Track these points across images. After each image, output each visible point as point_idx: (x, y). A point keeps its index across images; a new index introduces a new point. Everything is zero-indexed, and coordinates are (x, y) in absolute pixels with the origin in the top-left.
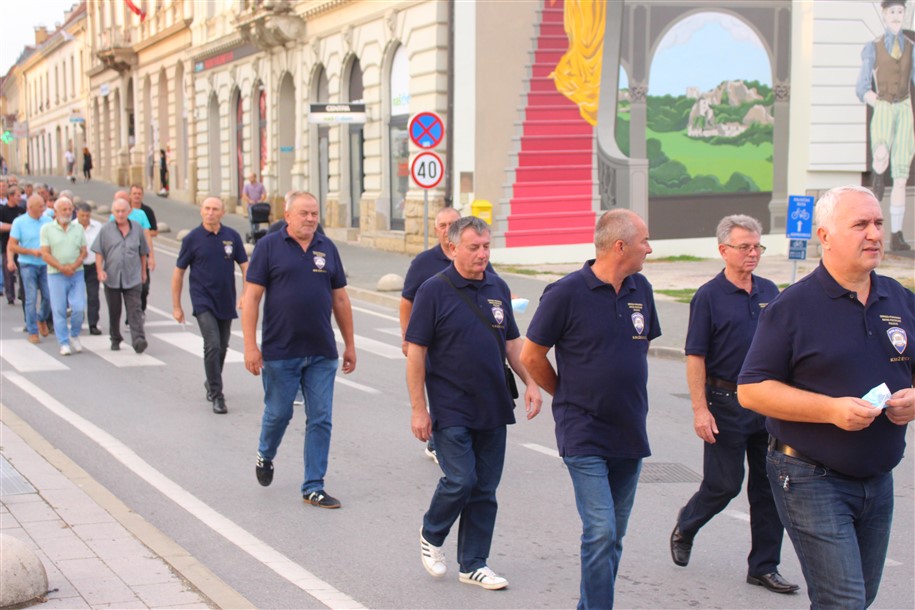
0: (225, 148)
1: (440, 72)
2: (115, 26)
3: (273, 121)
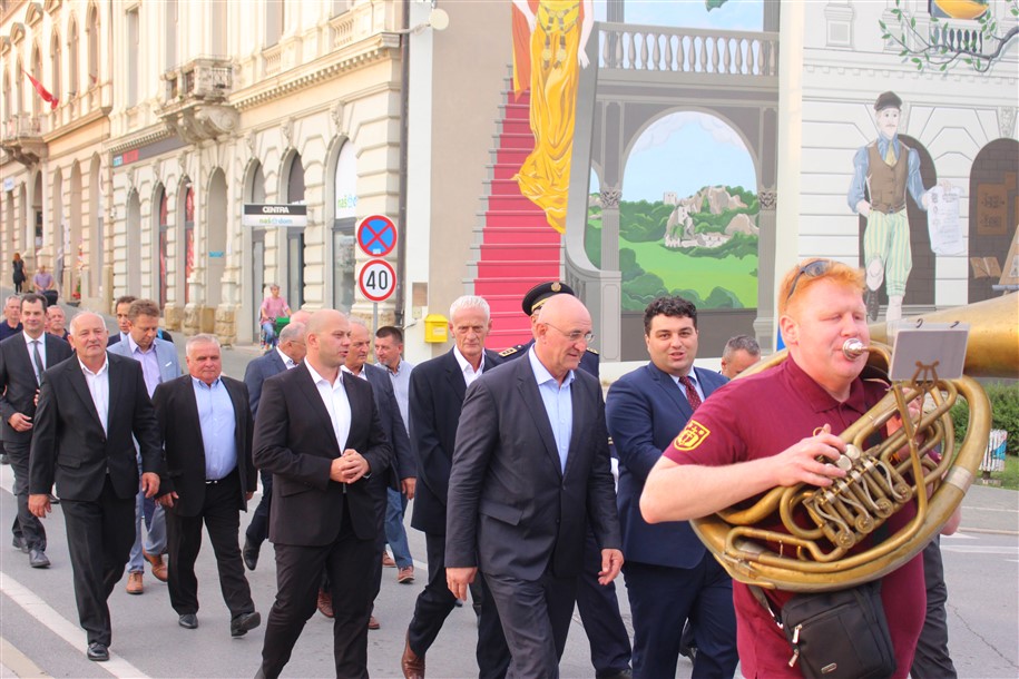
0: (145, 252)
1: (390, 171)
2: (22, 113)
3: (201, 223)
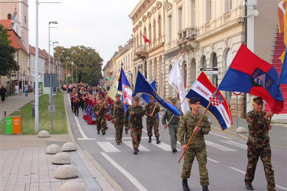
2: (141, 45)
3: (189, 74)
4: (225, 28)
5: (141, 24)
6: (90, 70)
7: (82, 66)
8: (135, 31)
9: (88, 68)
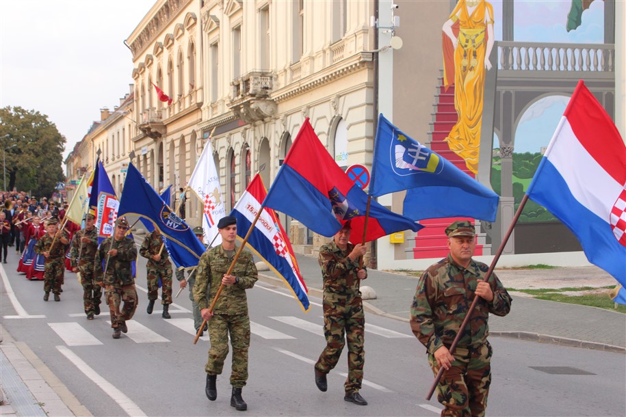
1: (368, 137)
2: (152, 108)
3: (255, 171)
4: (332, 75)
5: (150, 61)
6: (36, 160)
7: (18, 151)
8: (137, 75)
9: (31, 157)
